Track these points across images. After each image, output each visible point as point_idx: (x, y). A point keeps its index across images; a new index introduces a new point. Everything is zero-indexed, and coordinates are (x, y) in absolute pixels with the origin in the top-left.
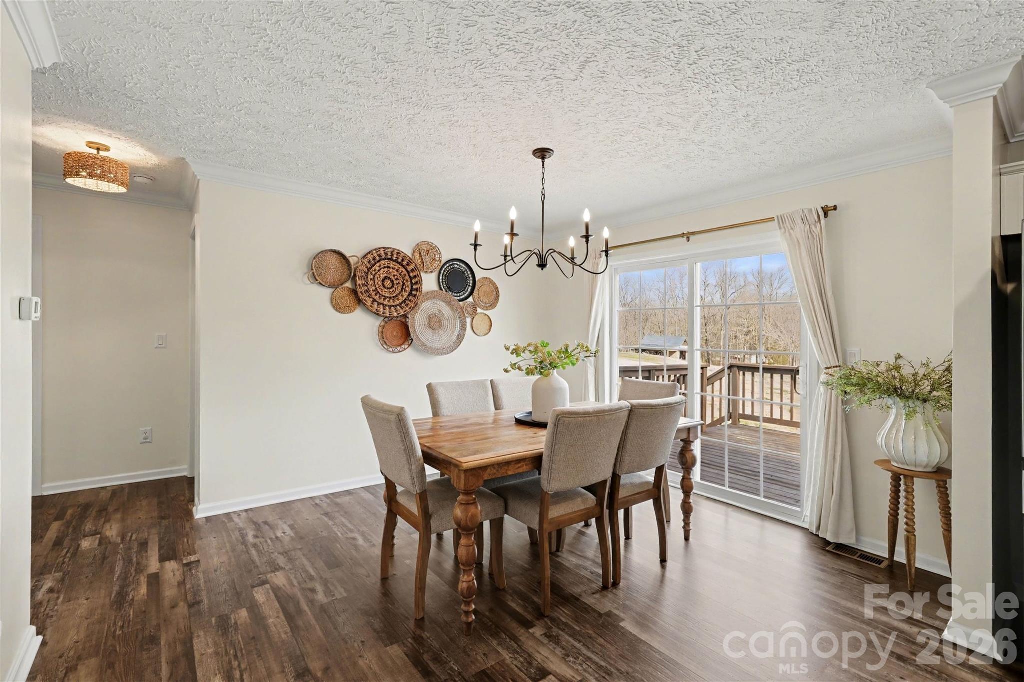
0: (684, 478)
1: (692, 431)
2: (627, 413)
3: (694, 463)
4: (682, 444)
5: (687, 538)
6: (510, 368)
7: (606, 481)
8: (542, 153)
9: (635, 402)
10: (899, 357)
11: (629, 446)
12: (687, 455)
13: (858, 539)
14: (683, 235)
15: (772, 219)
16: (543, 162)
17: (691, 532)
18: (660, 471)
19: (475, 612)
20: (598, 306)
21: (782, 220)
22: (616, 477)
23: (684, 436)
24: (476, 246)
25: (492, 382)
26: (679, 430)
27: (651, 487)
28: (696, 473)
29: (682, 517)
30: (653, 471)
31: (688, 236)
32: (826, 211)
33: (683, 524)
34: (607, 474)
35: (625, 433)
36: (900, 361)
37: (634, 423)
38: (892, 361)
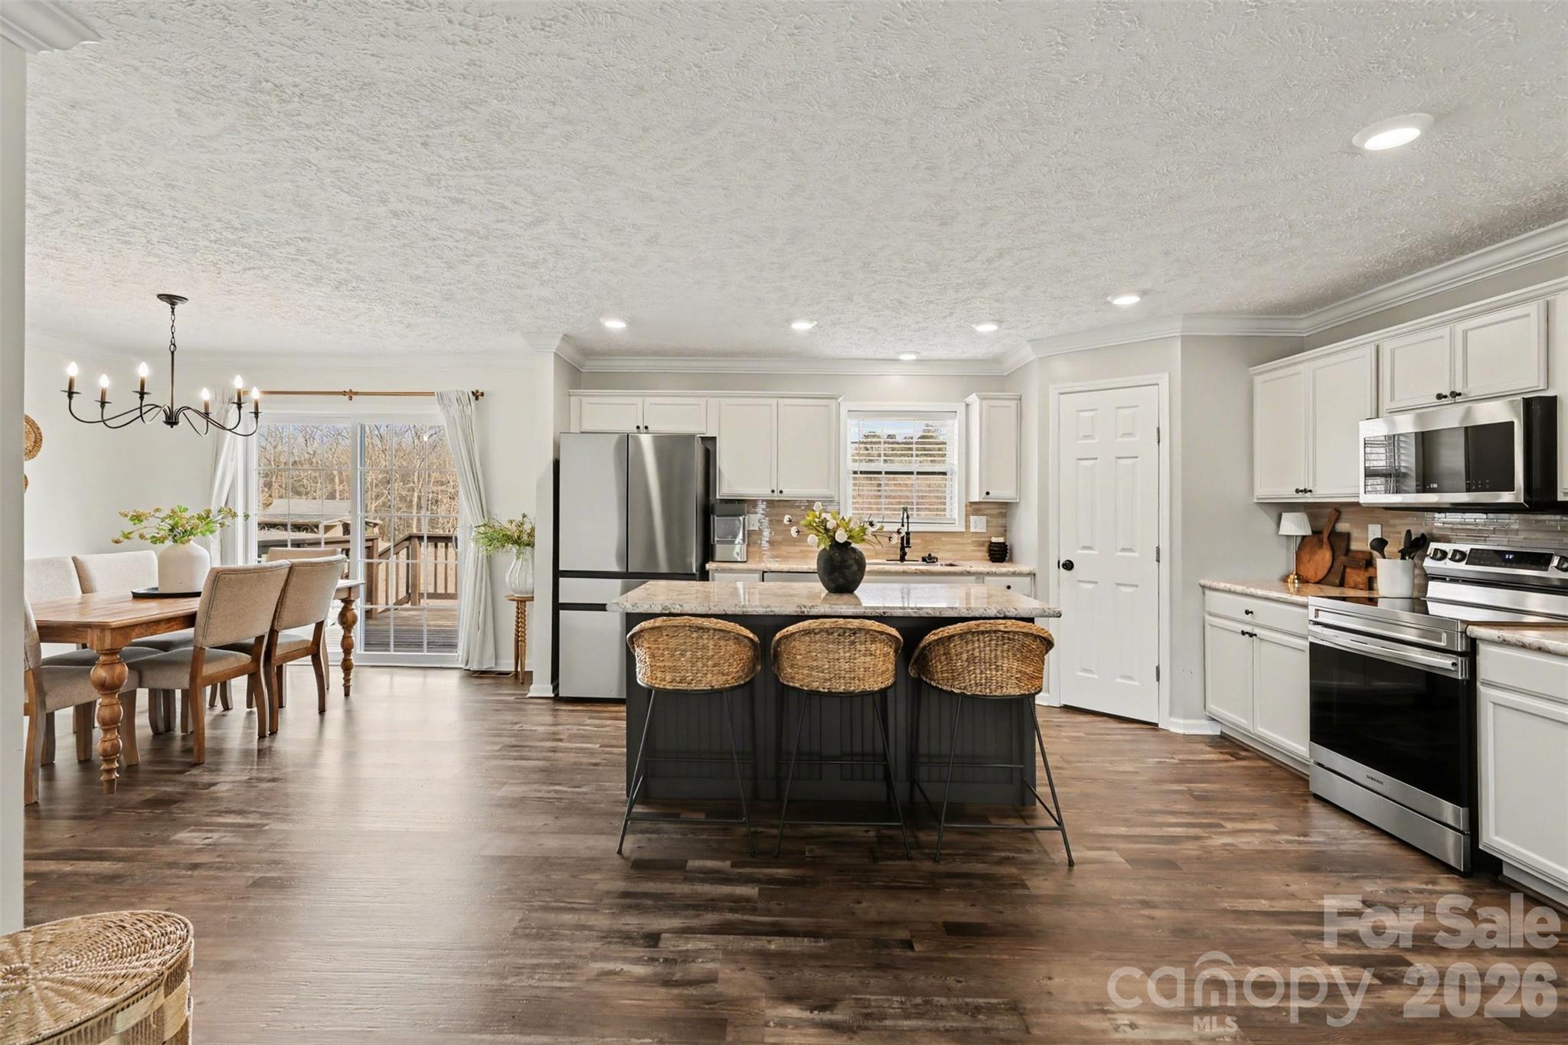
0: (344, 637)
1: (352, 590)
2: (287, 570)
3: (354, 622)
4: (342, 605)
5: (347, 694)
6: (121, 539)
7: (263, 637)
8: (172, 300)
9: (295, 561)
10: (524, 516)
11: (288, 602)
12: (348, 614)
13: (496, 664)
14: (344, 393)
15: (432, 394)
16: (173, 309)
17: (351, 689)
18: (319, 626)
19: (119, 770)
20: (226, 462)
21: (441, 396)
22: (273, 633)
23: (345, 595)
24: (71, 394)
25: (75, 560)
26: (338, 590)
27: (309, 645)
28: (358, 633)
29: (343, 675)
30: (313, 626)
31: (351, 394)
32: (477, 395)
33: (343, 682)
34: (264, 629)
35: (284, 591)
36: (525, 519)
37: (294, 579)
38: (520, 519)
